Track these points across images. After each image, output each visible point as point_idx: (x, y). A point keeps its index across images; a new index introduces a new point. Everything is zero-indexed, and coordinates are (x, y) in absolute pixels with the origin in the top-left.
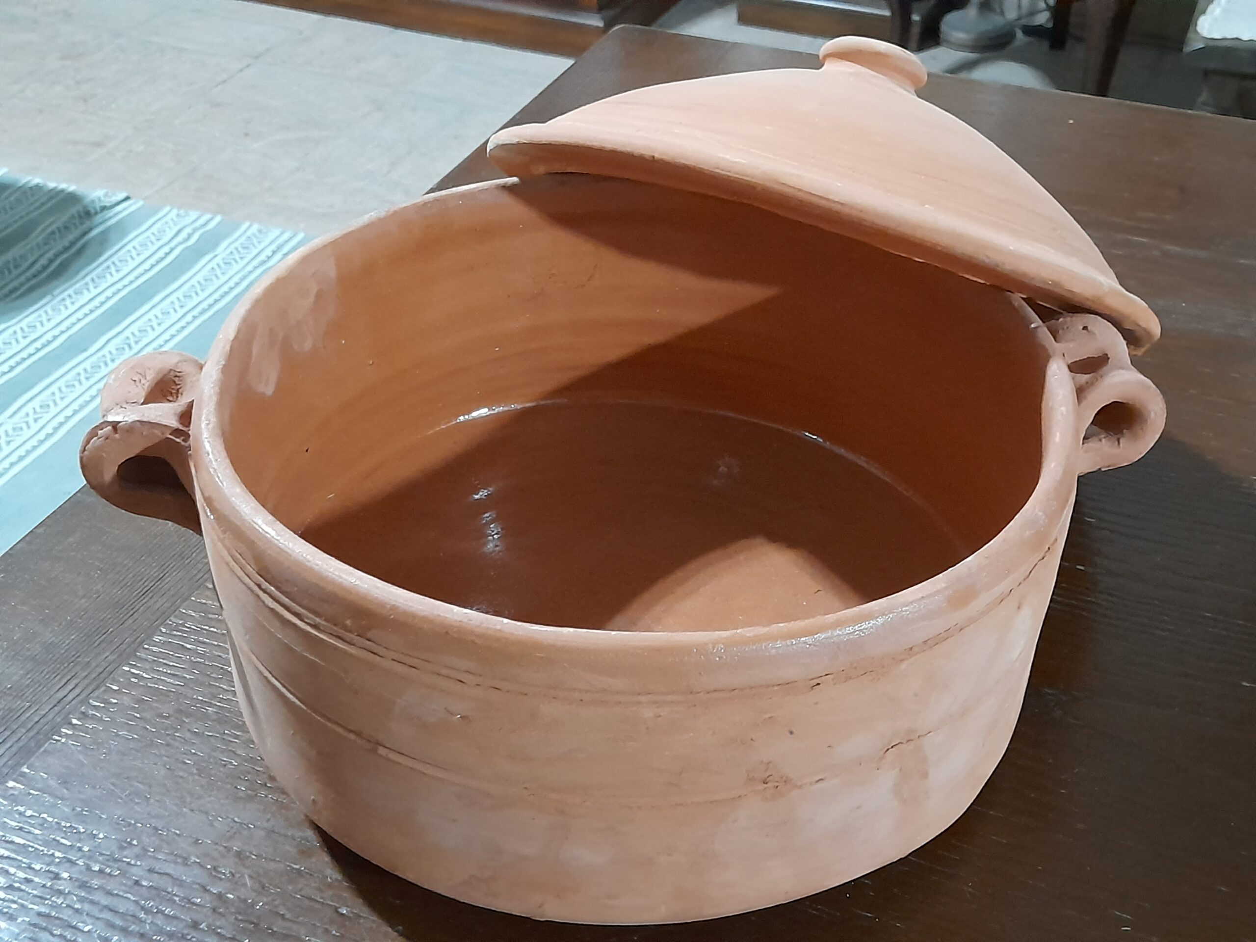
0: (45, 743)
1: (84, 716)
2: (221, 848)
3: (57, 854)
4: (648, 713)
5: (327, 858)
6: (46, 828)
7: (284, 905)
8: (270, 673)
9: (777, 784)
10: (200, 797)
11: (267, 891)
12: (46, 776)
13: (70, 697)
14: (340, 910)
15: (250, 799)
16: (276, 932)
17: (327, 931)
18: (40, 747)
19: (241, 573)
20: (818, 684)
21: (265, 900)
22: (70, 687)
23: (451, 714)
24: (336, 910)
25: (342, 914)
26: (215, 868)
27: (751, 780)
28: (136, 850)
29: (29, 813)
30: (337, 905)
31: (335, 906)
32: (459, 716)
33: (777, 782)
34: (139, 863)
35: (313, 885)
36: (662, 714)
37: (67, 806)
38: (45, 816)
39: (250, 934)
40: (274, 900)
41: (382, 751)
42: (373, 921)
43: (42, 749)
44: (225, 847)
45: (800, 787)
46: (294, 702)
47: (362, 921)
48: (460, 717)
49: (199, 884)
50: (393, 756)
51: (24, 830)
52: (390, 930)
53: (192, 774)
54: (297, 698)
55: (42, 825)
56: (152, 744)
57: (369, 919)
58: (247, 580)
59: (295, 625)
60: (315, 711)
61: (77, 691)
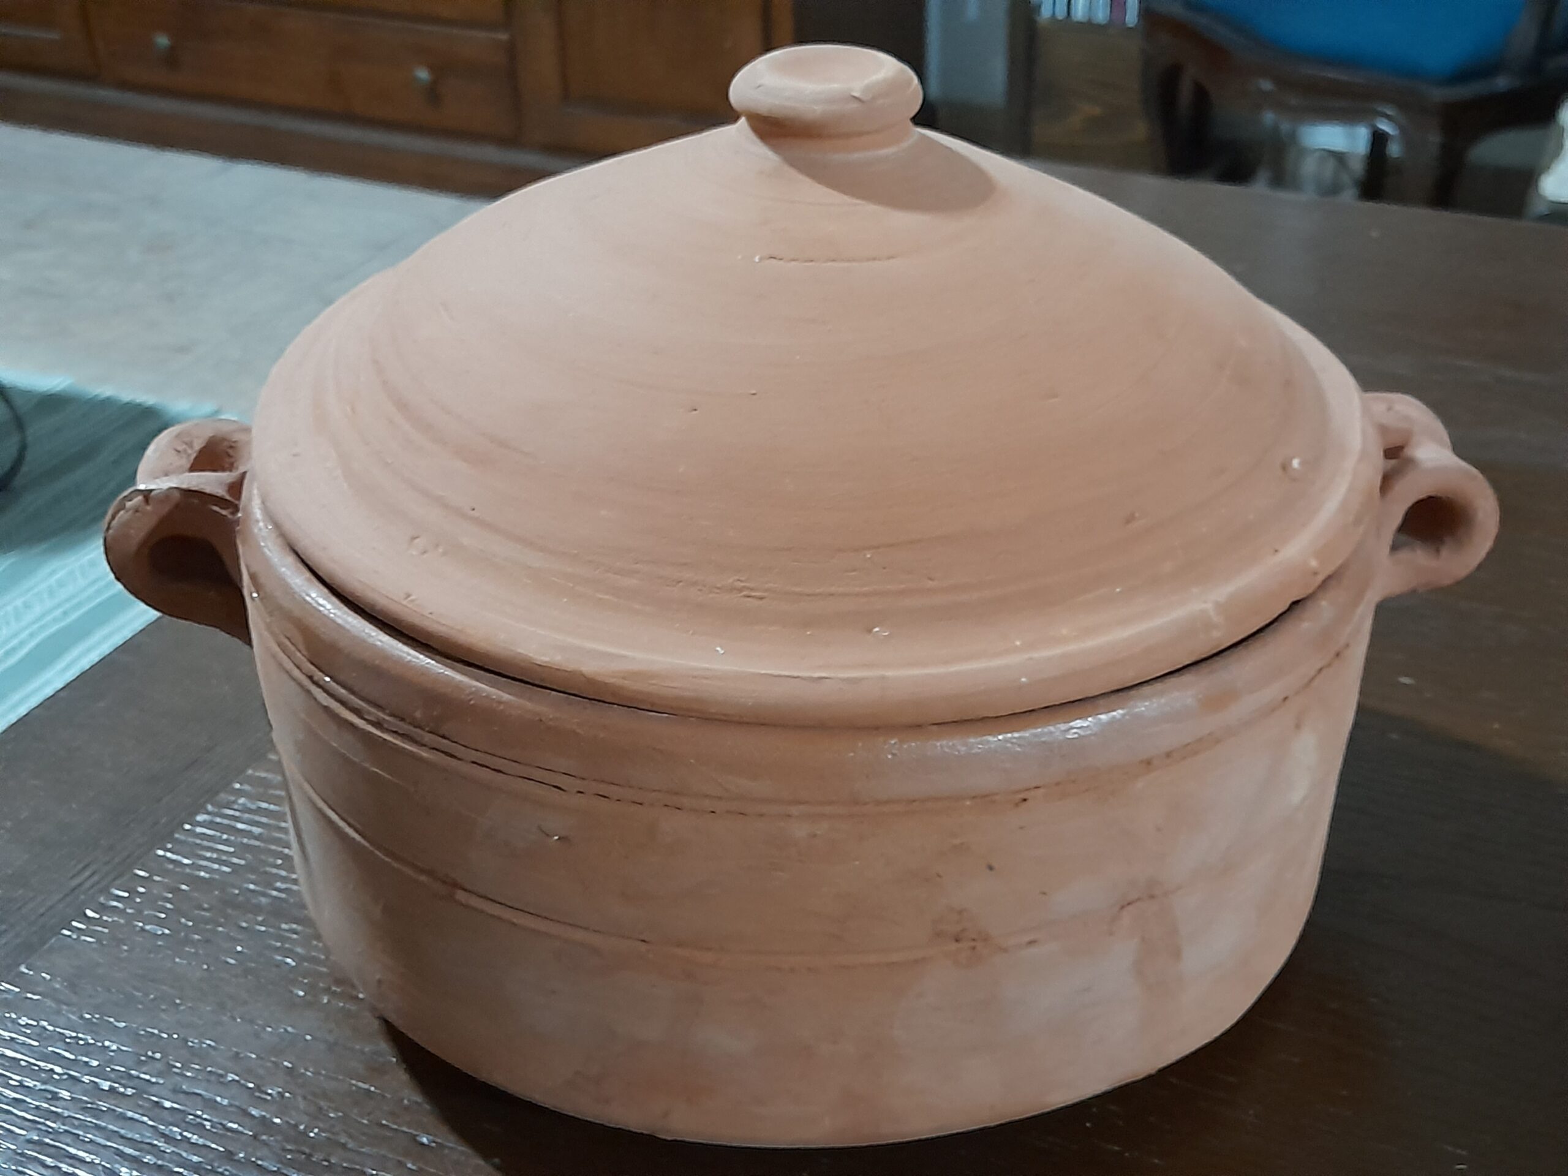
0: (50, 938)
1: (102, 909)
2: (269, 1064)
3: (58, 1070)
4: (800, 831)
5: (404, 1077)
6: (45, 1038)
7: (345, 1132)
8: (325, 802)
9: (973, 944)
10: (245, 1003)
11: (325, 1115)
12: (48, 977)
13: (87, 885)
14: (418, 1138)
15: (309, 1004)
16: (334, 1164)
17: (401, 1164)
18: (45, 943)
19: (289, 665)
20: (1025, 800)
21: (321, 1125)
22: (87, 873)
23: (548, 835)
24: (414, 1138)
25: (423, 1144)
26: (258, 1088)
27: (939, 934)
28: (159, 1066)
29: (24, 1021)
30: (415, 1133)
31: (411, 1133)
32: (556, 838)
33: (974, 940)
34: (161, 1081)
35: (385, 1108)
36: (819, 832)
37: (73, 1013)
38: (44, 1023)
39: (299, 1168)
40: (333, 1126)
41: (461, 895)
42: (462, 1153)
43: (47, 946)
44: (273, 1062)
45: (1005, 950)
46: (354, 839)
47: (446, 1151)
48: (559, 839)
49: (237, 1107)
50: (475, 902)
51: (18, 1041)
52: (481, 1162)
53: (236, 976)
54: (357, 831)
55: (39, 1035)
56: (188, 941)
57: (456, 1148)
58: (296, 673)
59: (352, 725)
60: (379, 848)
61: (96, 878)
